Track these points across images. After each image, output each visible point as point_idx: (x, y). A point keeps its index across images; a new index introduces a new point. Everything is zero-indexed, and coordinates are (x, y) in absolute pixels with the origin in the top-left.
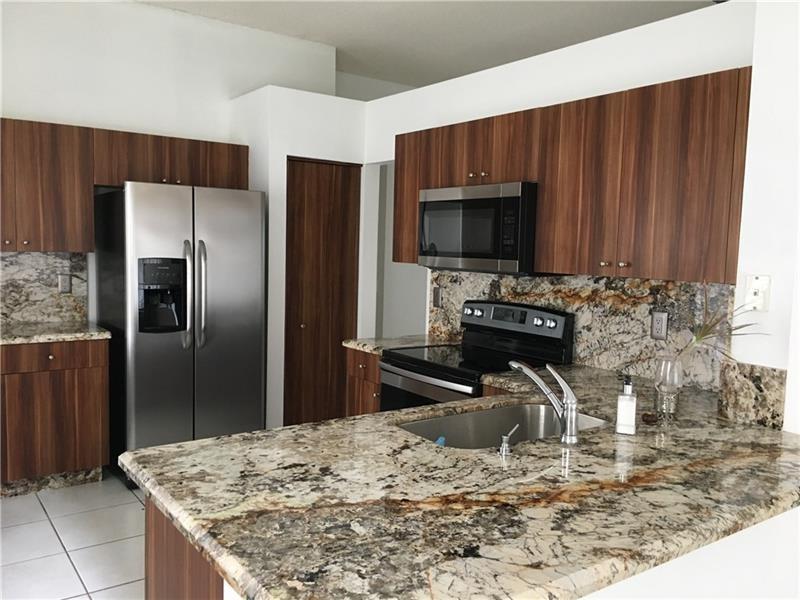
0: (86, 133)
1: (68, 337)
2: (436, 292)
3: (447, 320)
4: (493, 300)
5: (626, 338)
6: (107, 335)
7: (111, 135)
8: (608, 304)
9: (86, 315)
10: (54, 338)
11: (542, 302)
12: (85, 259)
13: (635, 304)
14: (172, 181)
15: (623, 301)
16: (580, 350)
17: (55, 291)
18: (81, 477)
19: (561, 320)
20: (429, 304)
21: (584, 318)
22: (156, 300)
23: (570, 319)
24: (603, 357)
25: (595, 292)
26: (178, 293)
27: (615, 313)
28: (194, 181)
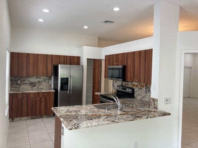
0: (52, 56)
1: (48, 91)
2: (113, 84)
3: (115, 89)
4: (122, 86)
5: (142, 93)
6: (54, 91)
7: (56, 56)
8: (139, 87)
9: (51, 87)
10: (45, 91)
11: (129, 86)
12: (51, 77)
13: (143, 87)
14: (66, 64)
15: (141, 87)
16: (135, 95)
17: (46, 83)
18: (49, 116)
19: (132, 90)
20: (112, 86)
21: (136, 90)
22: (63, 85)
23: (133, 90)
24: (139, 97)
25: (137, 85)
26: (67, 83)
27: (140, 89)
28: (71, 64)
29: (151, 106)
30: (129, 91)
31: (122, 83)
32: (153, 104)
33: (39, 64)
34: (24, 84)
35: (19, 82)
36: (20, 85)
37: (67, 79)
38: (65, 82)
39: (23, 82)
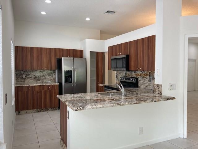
0: (55, 49)
1: (52, 84)
2: (116, 76)
3: (118, 81)
4: (125, 77)
5: (146, 82)
6: (58, 84)
7: (59, 49)
8: (143, 76)
9: (55, 81)
10: (50, 84)
11: (133, 76)
12: (55, 71)
13: (147, 76)
14: (70, 57)
15: (145, 75)
16: (139, 85)
17: (50, 77)
18: (54, 109)
19: (135, 79)
20: (115, 78)
21: (139, 79)
22: (67, 78)
23: (137, 79)
24: (143, 86)
25: (141, 74)
26: (71, 76)
27: (144, 78)
28: (74, 57)
29: (155, 92)
30: (133, 80)
31: (126, 74)
32: (157, 90)
33: (43, 58)
34: (28, 78)
35: (24, 76)
36: (25, 79)
37: (71, 71)
38: (69, 75)
39: (28, 77)
